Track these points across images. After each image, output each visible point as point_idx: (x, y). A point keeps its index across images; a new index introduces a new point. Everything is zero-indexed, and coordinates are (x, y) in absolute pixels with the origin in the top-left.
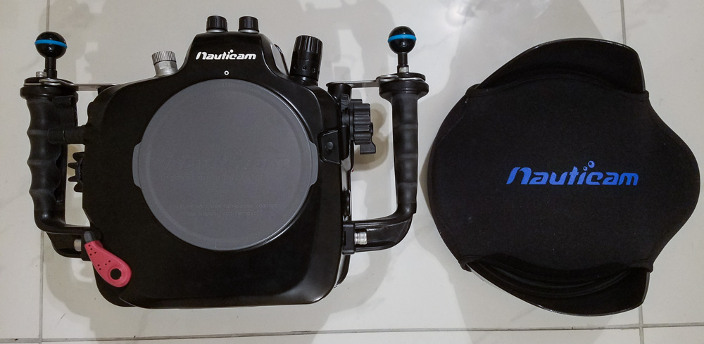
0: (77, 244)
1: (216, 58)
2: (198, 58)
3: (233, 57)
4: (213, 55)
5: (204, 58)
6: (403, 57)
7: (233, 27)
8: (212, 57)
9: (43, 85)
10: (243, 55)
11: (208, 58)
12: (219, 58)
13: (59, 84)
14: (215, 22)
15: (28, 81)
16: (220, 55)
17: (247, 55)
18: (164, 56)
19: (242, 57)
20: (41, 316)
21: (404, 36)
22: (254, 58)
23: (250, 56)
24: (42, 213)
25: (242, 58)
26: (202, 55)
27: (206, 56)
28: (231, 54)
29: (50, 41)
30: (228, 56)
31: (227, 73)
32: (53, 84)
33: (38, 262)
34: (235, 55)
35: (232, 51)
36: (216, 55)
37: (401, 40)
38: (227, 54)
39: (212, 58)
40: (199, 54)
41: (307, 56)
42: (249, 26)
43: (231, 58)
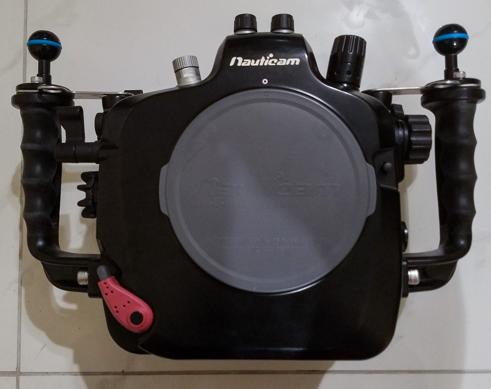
0: (83, 276)
1: (253, 64)
2: (232, 64)
3: (273, 62)
4: (249, 61)
5: (239, 64)
6: (453, 58)
7: (264, 27)
8: (249, 63)
9: (41, 92)
10: (285, 60)
11: (243, 64)
12: (257, 64)
13: (59, 91)
14: (244, 21)
15: (20, 87)
16: (258, 61)
17: (289, 60)
18: (188, 63)
19: (283, 62)
20: (19, 346)
21: (456, 35)
22: (297, 63)
23: (293, 60)
24: (37, 240)
25: (284, 64)
26: (237, 61)
27: (242, 62)
28: (271, 58)
29: (45, 42)
30: (267, 61)
31: (265, 82)
32: (52, 91)
33: (16, 286)
34: (276, 61)
35: (271, 55)
36: (253, 61)
37: (452, 40)
38: (266, 59)
39: (248, 65)
40: (234, 59)
41: (350, 59)
42: (285, 26)
43: (270, 64)
